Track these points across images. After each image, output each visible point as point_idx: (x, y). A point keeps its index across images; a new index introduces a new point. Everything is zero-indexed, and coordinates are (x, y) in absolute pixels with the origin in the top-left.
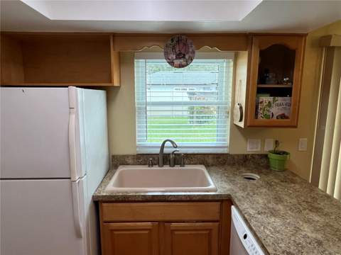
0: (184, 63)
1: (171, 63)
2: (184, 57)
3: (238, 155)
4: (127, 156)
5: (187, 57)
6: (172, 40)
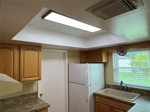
0: (124, 54)
1: (119, 55)
2: (123, 52)
4: (111, 85)
5: (124, 52)
6: (119, 48)
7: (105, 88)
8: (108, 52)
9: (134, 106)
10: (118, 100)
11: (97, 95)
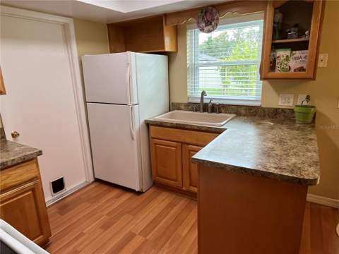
0: (211, 29)
1: (202, 30)
2: (211, 24)
3: (269, 109)
5: (213, 23)
6: (202, 12)
7: (170, 110)
8: (177, 26)
9: (222, 134)
10: (196, 128)
11: (152, 125)
